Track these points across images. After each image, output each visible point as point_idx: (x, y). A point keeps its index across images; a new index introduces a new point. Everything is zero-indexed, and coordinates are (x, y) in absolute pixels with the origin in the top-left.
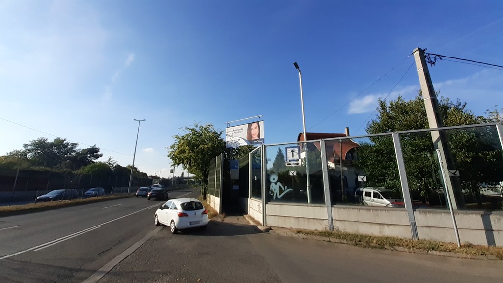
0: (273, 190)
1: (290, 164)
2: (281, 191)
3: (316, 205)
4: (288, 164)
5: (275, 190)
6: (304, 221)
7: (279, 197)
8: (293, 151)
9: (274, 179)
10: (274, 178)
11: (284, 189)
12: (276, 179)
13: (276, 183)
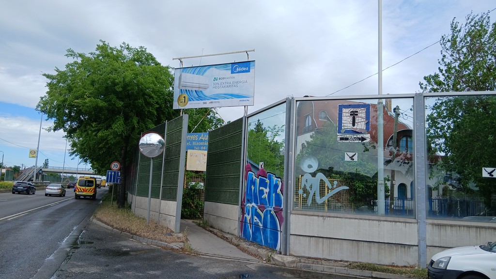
1: (347, 139)
2: (324, 189)
3: (397, 219)
4: (342, 139)
5: (311, 187)
6: (370, 247)
7: (319, 200)
8: (354, 115)
9: (310, 166)
11: (329, 187)
12: (315, 167)
13: (314, 175)
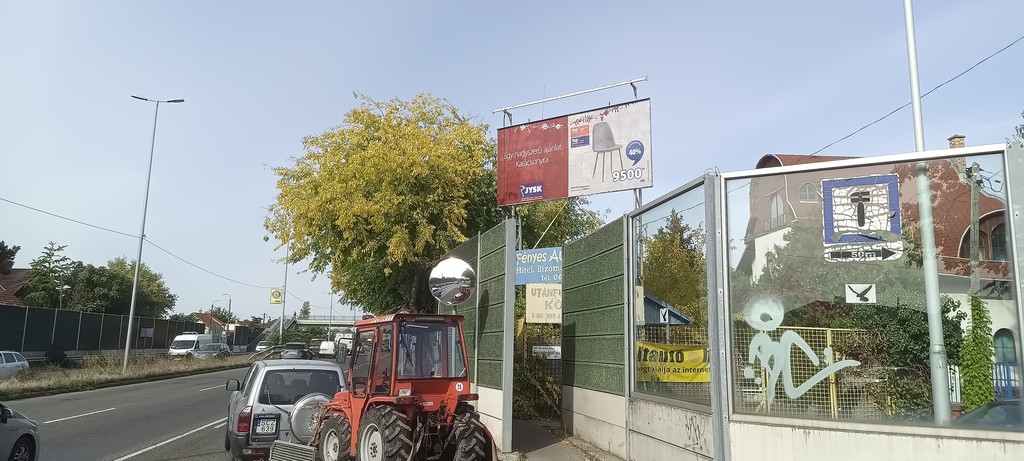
0: (765, 364)
1: (847, 255)
2: (802, 367)
5: (771, 363)
7: (794, 392)
8: (860, 201)
9: (766, 318)
10: (767, 312)
11: (816, 361)
12: (778, 314)
13: (775, 335)
